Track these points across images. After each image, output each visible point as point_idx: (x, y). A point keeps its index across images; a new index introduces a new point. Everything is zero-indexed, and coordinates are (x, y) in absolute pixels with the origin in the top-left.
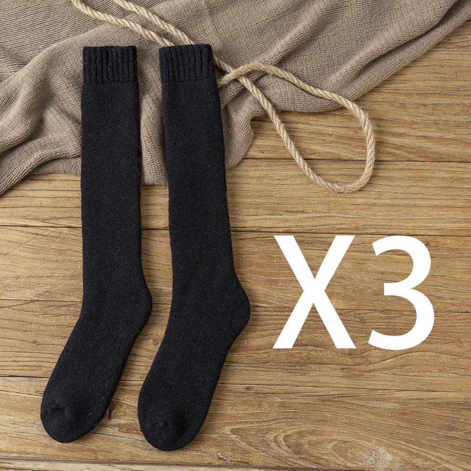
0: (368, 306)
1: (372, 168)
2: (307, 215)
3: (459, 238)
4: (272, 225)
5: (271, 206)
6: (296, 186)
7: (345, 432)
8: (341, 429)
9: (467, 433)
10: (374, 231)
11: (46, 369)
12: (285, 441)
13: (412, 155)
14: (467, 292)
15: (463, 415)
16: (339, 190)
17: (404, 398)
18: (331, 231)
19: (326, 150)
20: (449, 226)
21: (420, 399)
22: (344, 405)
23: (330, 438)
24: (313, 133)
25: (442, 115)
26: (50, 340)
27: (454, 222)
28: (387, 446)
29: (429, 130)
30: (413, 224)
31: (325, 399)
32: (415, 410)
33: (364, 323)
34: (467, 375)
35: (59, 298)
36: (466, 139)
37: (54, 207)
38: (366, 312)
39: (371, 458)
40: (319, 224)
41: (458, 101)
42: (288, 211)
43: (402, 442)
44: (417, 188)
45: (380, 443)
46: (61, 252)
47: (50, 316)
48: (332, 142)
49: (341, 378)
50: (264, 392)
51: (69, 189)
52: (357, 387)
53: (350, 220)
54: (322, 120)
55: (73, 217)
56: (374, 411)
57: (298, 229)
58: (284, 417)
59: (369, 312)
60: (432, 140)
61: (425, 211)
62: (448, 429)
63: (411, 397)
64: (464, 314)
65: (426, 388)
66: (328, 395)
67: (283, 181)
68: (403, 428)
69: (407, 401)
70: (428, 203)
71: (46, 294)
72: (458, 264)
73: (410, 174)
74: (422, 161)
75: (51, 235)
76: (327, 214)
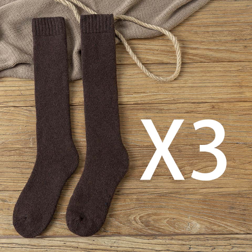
0: (182, 142)
1: (180, 67)
2: (146, 94)
3: (231, 103)
4: (128, 101)
5: (126, 90)
6: (139, 79)
7: (173, 213)
8: (170, 211)
9: (241, 210)
10: (183, 101)
11: (4, 186)
12: (140, 220)
13: (202, 59)
14: (237, 133)
15: (238, 200)
16: (163, 80)
17: (205, 192)
18: (160, 102)
19: (155, 58)
20: (225, 96)
21: (214, 193)
22: (172, 198)
23: (165, 217)
24: (148, 49)
25: (218, 37)
26: (5, 170)
27: (227, 95)
28: (197, 220)
29: (211, 45)
30: (205, 97)
31: (161, 195)
32: (211, 199)
33: (181, 152)
34: (239, 178)
35: (10, 146)
36: (231, 49)
37: (6, 96)
38: (182, 146)
39: (188, 227)
40: (153, 99)
41: (226, 29)
42: (136, 93)
43: (205, 217)
44: (206, 77)
45: (193, 218)
46: (10, 120)
47: (5, 156)
48: (158, 54)
49: (170, 183)
50: (127, 193)
51: (14, 85)
52: (178, 188)
53: (170, 96)
54: (152, 42)
55: (16, 101)
56: (189, 200)
57: (142, 102)
58: (139, 206)
59: (184, 146)
60: (213, 51)
61: (211, 89)
62: (230, 209)
63: (209, 192)
64: (236, 145)
65: (217, 186)
66: (163, 193)
67: (132, 76)
68: (205, 209)
69: (207, 194)
70: (213, 84)
71: (3, 144)
72: (231, 117)
73: (201, 69)
74: (208, 62)
75: (4, 111)
76: (157, 93)
